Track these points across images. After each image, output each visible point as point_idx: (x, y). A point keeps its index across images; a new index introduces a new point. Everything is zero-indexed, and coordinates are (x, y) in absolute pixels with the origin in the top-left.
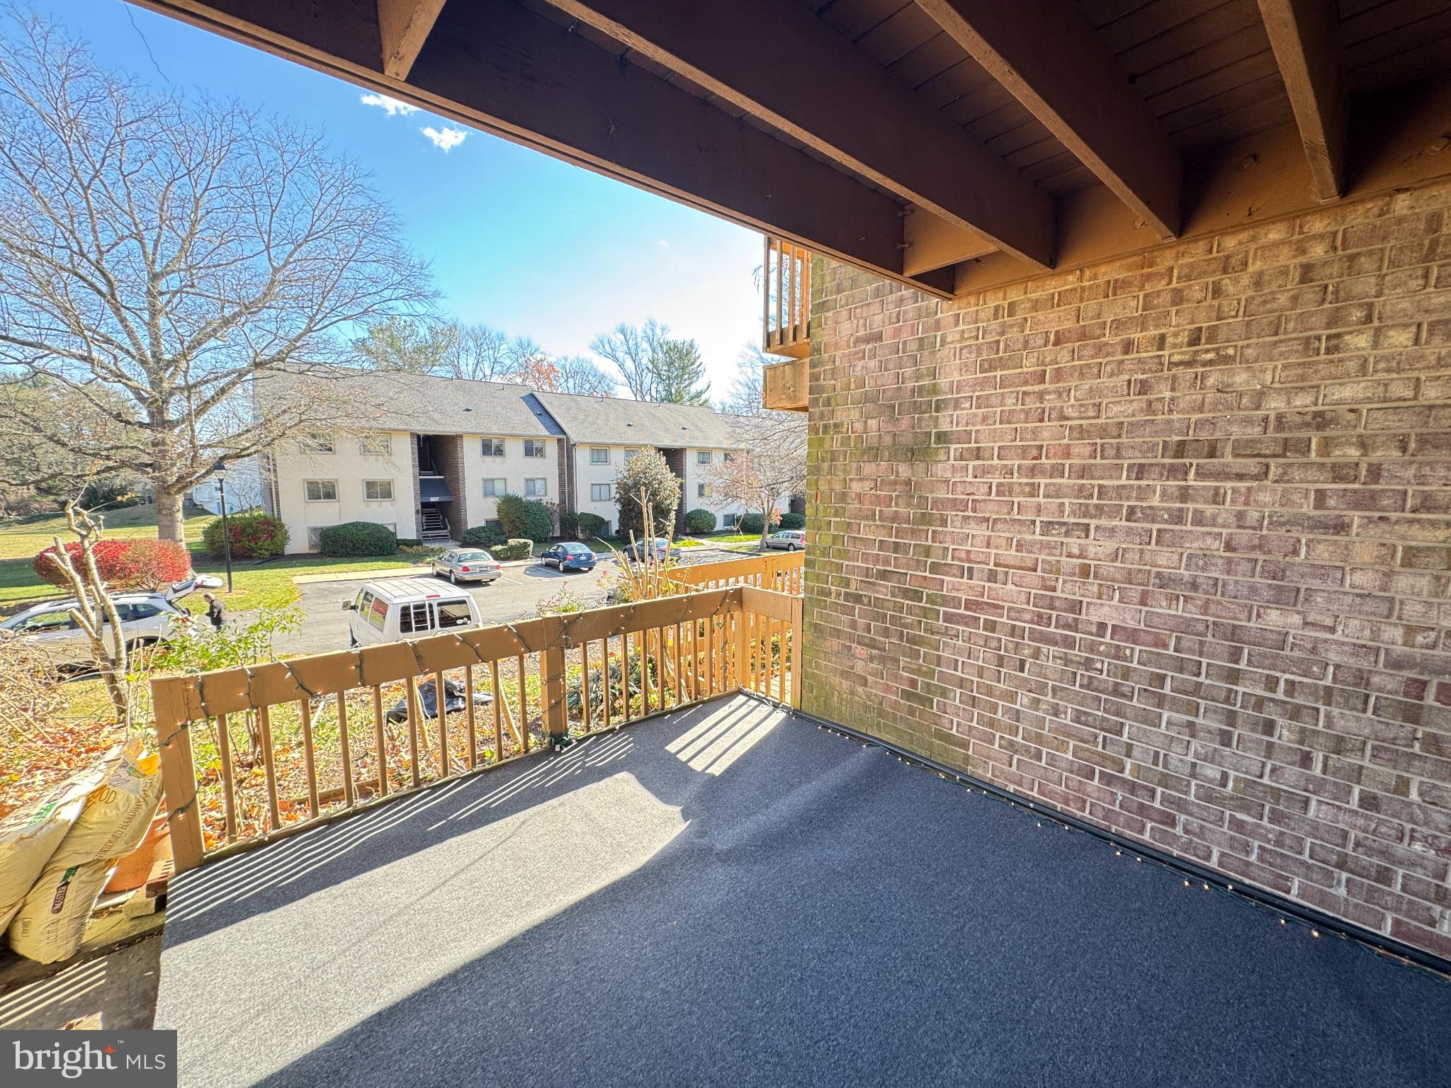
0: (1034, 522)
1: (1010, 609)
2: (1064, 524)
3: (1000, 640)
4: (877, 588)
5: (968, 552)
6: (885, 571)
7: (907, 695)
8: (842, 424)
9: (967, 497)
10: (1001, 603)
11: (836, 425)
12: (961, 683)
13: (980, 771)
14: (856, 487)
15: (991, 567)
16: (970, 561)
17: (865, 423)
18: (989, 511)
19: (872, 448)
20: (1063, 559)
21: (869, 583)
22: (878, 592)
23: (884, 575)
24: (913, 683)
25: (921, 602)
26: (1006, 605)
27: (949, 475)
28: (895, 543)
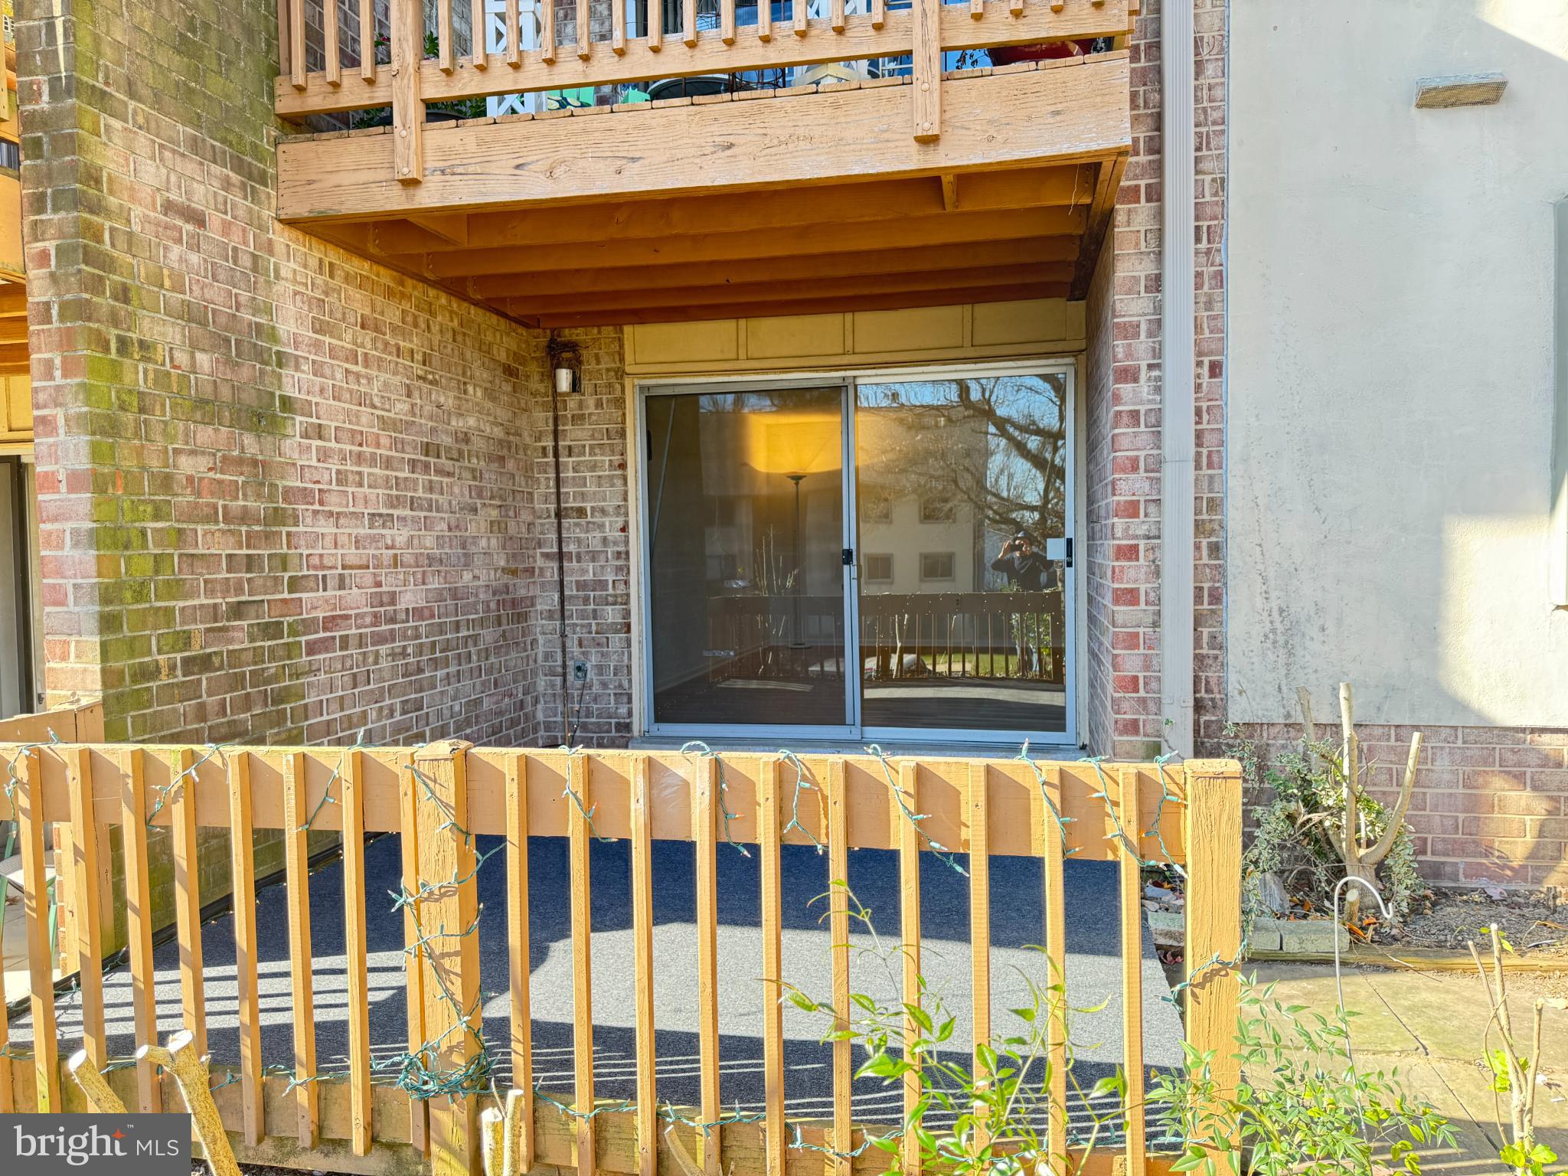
2: (381, 515)
3: (352, 656)
4: (231, 634)
5: (321, 556)
6: (239, 603)
9: (313, 486)
10: (349, 613)
11: (143, 346)
14: (187, 466)
15: (340, 571)
16: (323, 567)
17: (191, 355)
18: (334, 504)
19: (205, 401)
20: (384, 551)
21: (220, 629)
22: (231, 641)
23: (237, 611)
25: (283, 637)
26: (353, 612)
27: (296, 456)
28: (248, 556)
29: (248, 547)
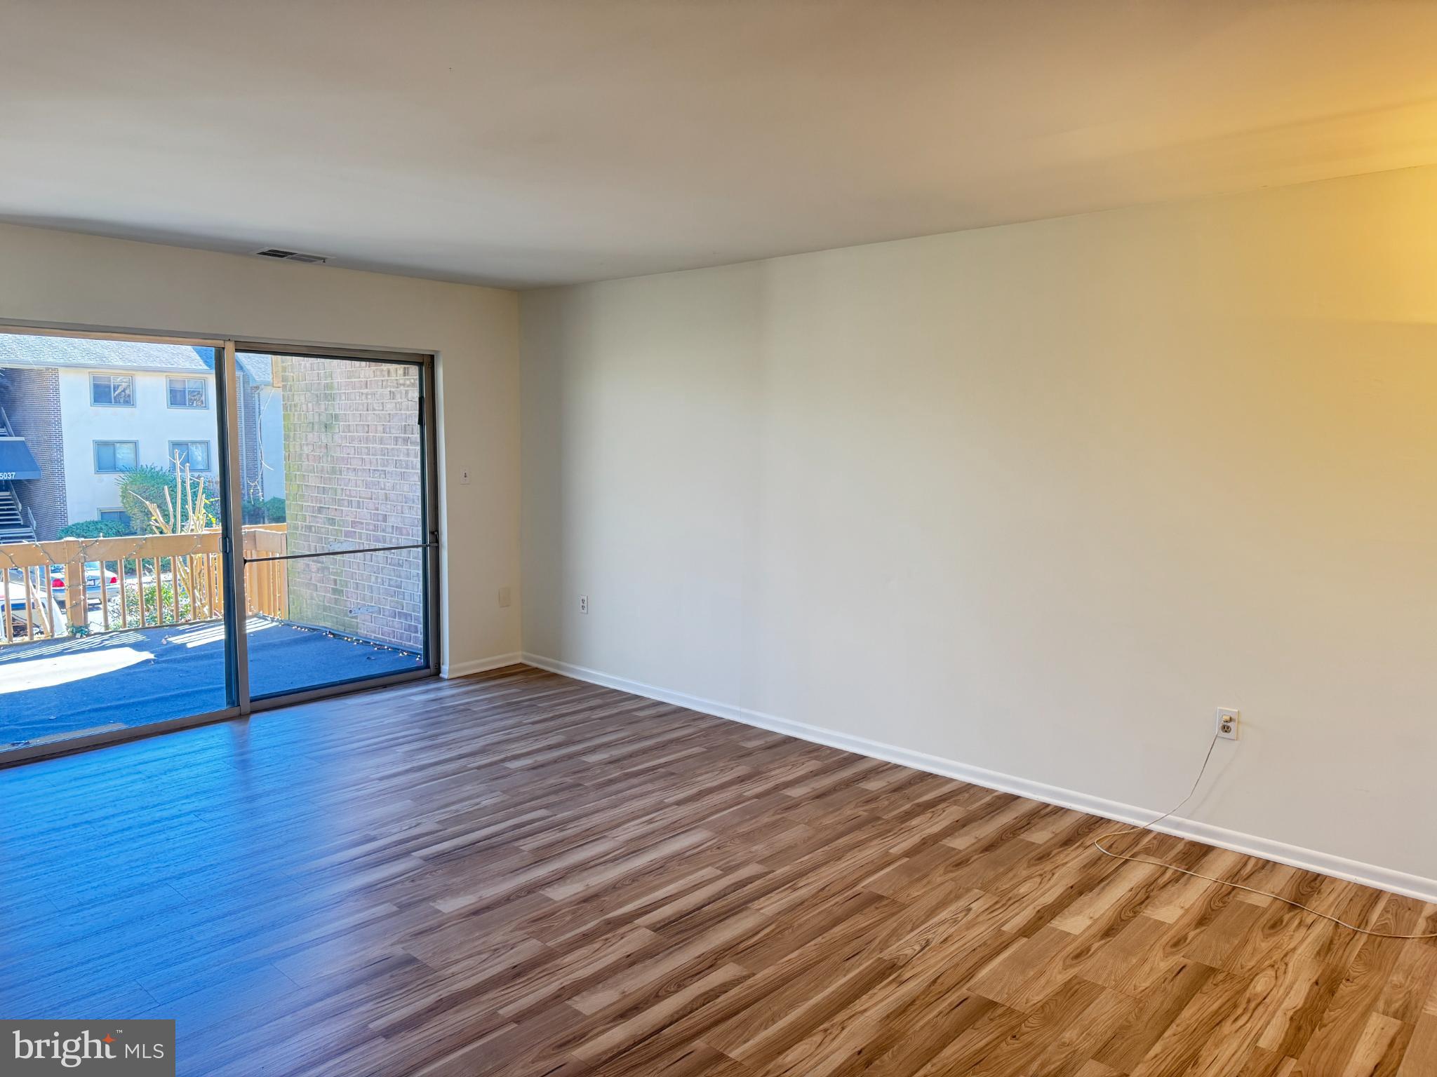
0: (370, 470)
1: (366, 523)
2: (378, 470)
3: (363, 543)
4: (318, 520)
5: (350, 490)
6: (321, 507)
7: (335, 591)
8: (297, 404)
9: (347, 456)
10: (363, 521)
11: (295, 406)
12: (352, 575)
13: (362, 631)
14: (306, 450)
15: (358, 499)
16: (351, 497)
17: (307, 405)
18: (356, 464)
19: (310, 423)
21: (315, 517)
22: (317, 522)
24: (335, 581)
25: (335, 526)
26: (365, 521)
27: (340, 441)
28: (324, 487)
29: (324, 484)
